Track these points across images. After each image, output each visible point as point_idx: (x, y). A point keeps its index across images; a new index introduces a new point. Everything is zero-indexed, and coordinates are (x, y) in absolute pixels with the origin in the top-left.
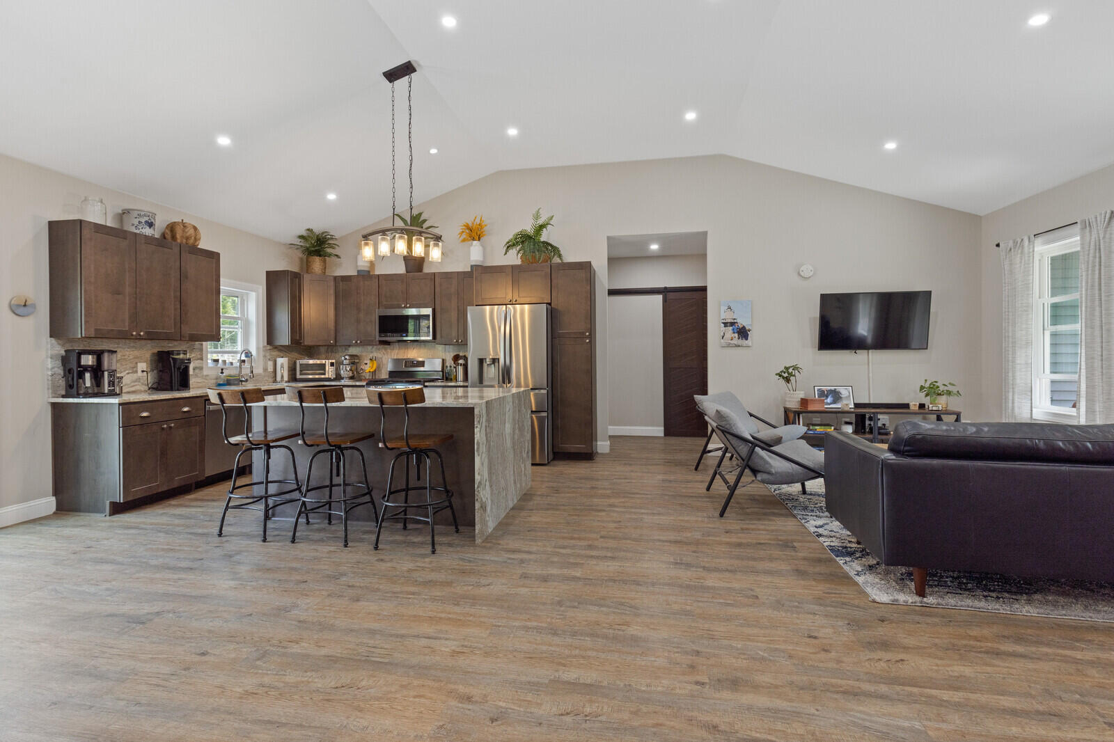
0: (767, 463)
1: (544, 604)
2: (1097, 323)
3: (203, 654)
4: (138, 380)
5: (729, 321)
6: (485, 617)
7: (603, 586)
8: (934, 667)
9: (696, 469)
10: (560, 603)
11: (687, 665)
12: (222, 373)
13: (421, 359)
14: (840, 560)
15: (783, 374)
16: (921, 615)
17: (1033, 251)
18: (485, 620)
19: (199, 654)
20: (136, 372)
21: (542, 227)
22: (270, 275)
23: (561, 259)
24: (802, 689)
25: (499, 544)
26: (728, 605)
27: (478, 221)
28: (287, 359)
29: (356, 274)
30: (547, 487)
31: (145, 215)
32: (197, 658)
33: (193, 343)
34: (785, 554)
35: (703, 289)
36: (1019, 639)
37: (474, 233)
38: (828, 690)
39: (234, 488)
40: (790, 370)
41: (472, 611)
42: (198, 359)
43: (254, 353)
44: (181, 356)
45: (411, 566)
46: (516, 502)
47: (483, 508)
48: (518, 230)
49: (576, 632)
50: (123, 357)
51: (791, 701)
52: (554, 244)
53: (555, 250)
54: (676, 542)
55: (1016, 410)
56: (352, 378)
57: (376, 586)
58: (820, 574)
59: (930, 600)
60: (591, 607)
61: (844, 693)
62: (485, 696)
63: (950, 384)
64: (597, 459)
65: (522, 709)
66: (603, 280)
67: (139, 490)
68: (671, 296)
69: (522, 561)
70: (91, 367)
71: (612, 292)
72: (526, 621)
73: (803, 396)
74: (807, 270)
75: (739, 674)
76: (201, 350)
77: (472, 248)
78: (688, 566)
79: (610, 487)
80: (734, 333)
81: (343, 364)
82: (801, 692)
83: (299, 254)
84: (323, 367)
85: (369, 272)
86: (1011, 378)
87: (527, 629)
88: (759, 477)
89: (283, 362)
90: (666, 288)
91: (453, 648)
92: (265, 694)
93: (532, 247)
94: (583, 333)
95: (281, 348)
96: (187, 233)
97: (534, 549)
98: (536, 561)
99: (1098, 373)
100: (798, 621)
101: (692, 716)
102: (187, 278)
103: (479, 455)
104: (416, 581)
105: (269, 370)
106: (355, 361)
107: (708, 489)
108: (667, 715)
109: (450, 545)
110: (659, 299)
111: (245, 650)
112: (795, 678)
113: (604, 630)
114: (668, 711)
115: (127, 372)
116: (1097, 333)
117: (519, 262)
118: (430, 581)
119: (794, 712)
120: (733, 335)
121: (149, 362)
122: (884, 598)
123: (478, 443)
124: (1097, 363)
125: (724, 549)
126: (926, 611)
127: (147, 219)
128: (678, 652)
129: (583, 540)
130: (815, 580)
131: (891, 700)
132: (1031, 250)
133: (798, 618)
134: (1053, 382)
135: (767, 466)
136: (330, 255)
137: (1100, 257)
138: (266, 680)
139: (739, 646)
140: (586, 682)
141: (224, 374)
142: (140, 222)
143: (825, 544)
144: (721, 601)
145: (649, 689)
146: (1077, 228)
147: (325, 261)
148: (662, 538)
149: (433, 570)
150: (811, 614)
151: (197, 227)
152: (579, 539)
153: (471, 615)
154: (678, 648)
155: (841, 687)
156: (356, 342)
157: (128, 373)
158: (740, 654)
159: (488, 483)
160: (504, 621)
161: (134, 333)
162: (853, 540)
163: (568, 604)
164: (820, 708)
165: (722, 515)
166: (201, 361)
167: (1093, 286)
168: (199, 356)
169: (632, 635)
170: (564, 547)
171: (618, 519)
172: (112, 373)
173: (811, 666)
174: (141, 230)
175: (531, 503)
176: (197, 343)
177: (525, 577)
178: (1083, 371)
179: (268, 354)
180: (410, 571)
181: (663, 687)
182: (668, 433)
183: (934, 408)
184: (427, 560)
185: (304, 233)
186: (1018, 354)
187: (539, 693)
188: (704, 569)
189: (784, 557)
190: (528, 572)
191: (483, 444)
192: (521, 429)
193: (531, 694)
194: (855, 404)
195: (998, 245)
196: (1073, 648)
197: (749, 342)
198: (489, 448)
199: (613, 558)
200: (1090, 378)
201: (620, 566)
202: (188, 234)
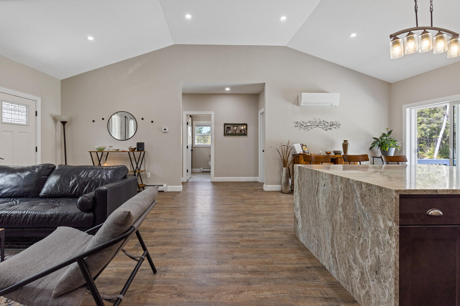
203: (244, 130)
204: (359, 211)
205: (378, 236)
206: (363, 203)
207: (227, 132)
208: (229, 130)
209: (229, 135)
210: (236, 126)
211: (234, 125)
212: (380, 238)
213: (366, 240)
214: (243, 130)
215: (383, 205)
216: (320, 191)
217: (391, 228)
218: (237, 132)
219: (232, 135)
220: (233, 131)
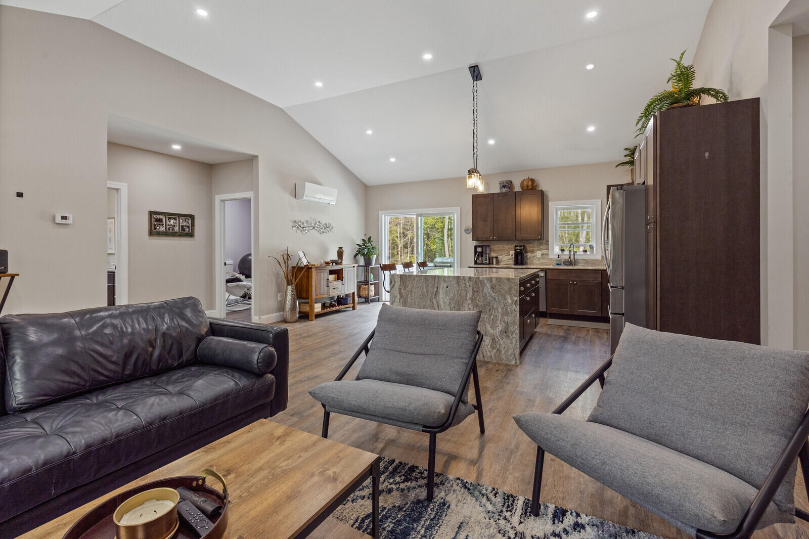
4: (510, 259)
12: (558, 257)
20: (509, 255)
22: (609, 188)
42: (546, 249)
50: (503, 249)
70: (480, 252)
141: (560, 258)
142: (501, 187)
157: (506, 256)
161: (491, 238)
166: (547, 251)
168: (546, 248)
172: (487, 255)
174: (502, 190)
203: (188, 227)
204: (489, 298)
205: (506, 309)
206: (493, 292)
207: (155, 229)
208: (160, 224)
209: (161, 234)
210: (173, 218)
211: (170, 216)
212: (509, 310)
213: (496, 315)
214: (186, 226)
215: (510, 289)
216: (441, 293)
217: (516, 301)
218: (176, 229)
219: (166, 234)
220: (168, 227)
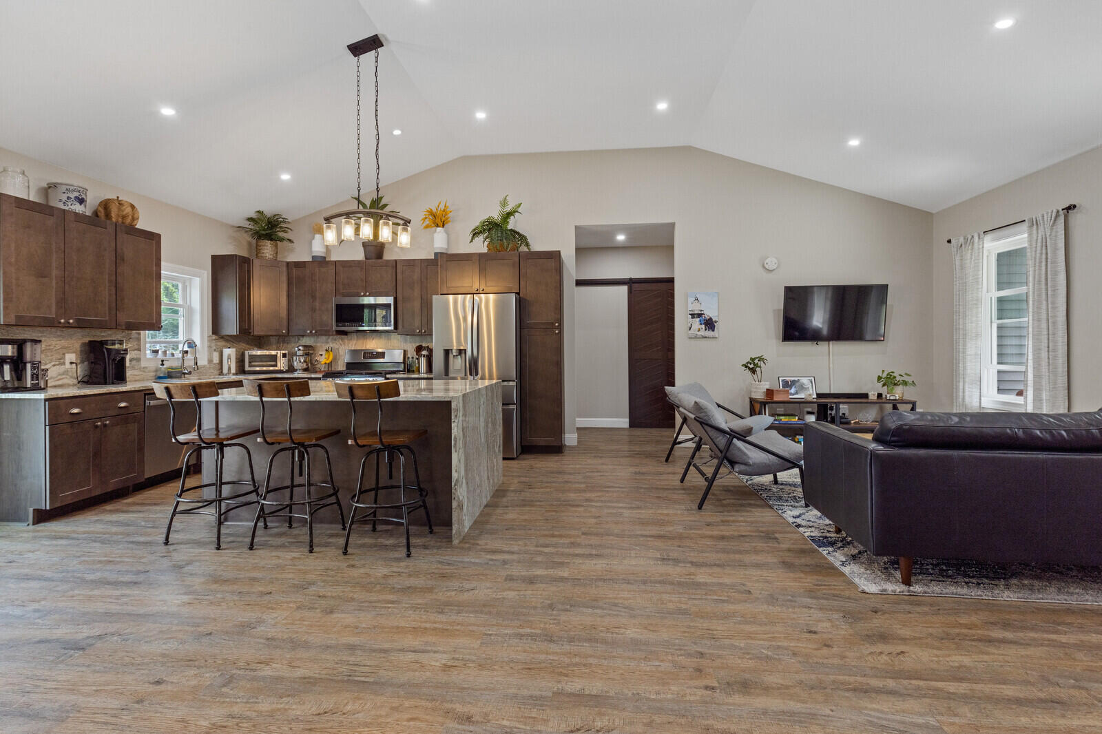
0: (745, 454)
1: (535, 608)
2: (1044, 316)
3: (158, 683)
4: (66, 372)
5: (696, 312)
6: (474, 625)
7: (594, 585)
8: (934, 658)
9: (667, 461)
10: (551, 607)
11: (694, 668)
12: (162, 364)
13: (380, 350)
14: (824, 551)
15: (749, 365)
16: (911, 604)
17: (983, 247)
18: (475, 628)
19: (153, 683)
20: (64, 364)
21: (510, 214)
22: (216, 260)
23: (528, 248)
24: (812, 688)
25: (478, 544)
26: (723, 601)
27: (442, 207)
28: (234, 350)
29: (311, 260)
30: (519, 482)
31: (75, 190)
32: (152, 688)
33: (130, 332)
34: (768, 546)
35: (671, 281)
36: (1006, 625)
37: (438, 220)
38: (837, 688)
39: (183, 491)
40: (756, 361)
41: (460, 619)
42: (136, 350)
43: (198, 342)
44: (117, 346)
45: (385, 571)
46: (489, 498)
47: (460, 506)
48: (485, 217)
49: (574, 638)
50: (48, 348)
51: (804, 702)
52: (521, 232)
53: (523, 239)
54: (660, 537)
55: (967, 399)
56: (306, 370)
57: (351, 595)
58: (807, 565)
59: (917, 588)
60: (584, 610)
61: (855, 690)
62: (486, 714)
63: (906, 374)
64: (566, 452)
65: (528, 728)
66: (571, 269)
67: (68, 496)
68: (635, 286)
69: (505, 562)
70: (11, 358)
71: (580, 283)
72: (518, 627)
73: (768, 387)
74: (771, 263)
75: (747, 676)
76: (139, 339)
77: (436, 235)
78: (676, 561)
79: (583, 480)
80: (701, 324)
81: (297, 356)
82: (812, 691)
83: (247, 237)
84: (274, 358)
85: (325, 258)
86: (961, 369)
87: (521, 636)
88: (737, 468)
89: (230, 353)
90: (631, 279)
91: (444, 662)
92: (235, 727)
93: (500, 235)
94: (553, 324)
95: (229, 338)
96: (123, 211)
97: (516, 548)
98: (519, 562)
99: (1044, 363)
100: (795, 616)
101: (707, 725)
102: (123, 260)
103: (456, 451)
104: (394, 588)
105: (215, 362)
106: (309, 351)
107: (682, 481)
108: (682, 725)
109: (425, 547)
110: (624, 289)
111: (207, 675)
112: (803, 677)
113: (602, 634)
114: (683, 721)
115: (53, 363)
116: (1044, 325)
117: (485, 250)
118: (409, 588)
119: (809, 714)
120: (700, 327)
121: (79, 353)
122: (873, 588)
123: (455, 438)
124: (1044, 354)
125: (708, 543)
126: (914, 600)
127: (76, 194)
128: (681, 655)
129: (564, 537)
130: (802, 572)
131: (901, 695)
132: (981, 246)
133: (794, 613)
134: (999, 372)
135: (745, 457)
136: (282, 240)
137: (1047, 254)
138: (236, 710)
139: (742, 645)
140: (592, 693)
141: (165, 366)
142: (69, 198)
143: (806, 534)
144: (716, 597)
145: (659, 697)
146: (1025, 226)
147: (276, 246)
148: (645, 533)
149: (410, 576)
150: (806, 608)
151: (135, 206)
152: (561, 536)
153: (459, 624)
154: (681, 650)
155: (850, 684)
156: (311, 332)
157: (54, 365)
158: (744, 653)
159: (464, 481)
160: (495, 628)
161: (62, 321)
162: (831, 530)
163: (560, 607)
164: (834, 708)
165: (700, 507)
166: (139, 352)
167: (1040, 281)
168: (136, 347)
169: (631, 638)
170: (546, 546)
171: (598, 515)
172: (36, 365)
173: (817, 663)
174: (70, 206)
175: (505, 499)
176: (134, 332)
177: (510, 580)
178: (1030, 363)
179: (213, 345)
180: (385, 577)
181: (672, 694)
182: (633, 424)
183: (892, 398)
184: (402, 564)
185: (254, 216)
186: (969, 345)
187: (544, 708)
188: (692, 565)
189: (767, 548)
190: (513, 573)
191: (460, 439)
192: (494, 423)
193: (535, 710)
194: (817, 394)
195: (949, 241)
196: (1057, 632)
197: (715, 334)
198: (465, 444)
199: (598, 556)
200: (1037, 368)
201: (608, 564)
202: (124, 213)
